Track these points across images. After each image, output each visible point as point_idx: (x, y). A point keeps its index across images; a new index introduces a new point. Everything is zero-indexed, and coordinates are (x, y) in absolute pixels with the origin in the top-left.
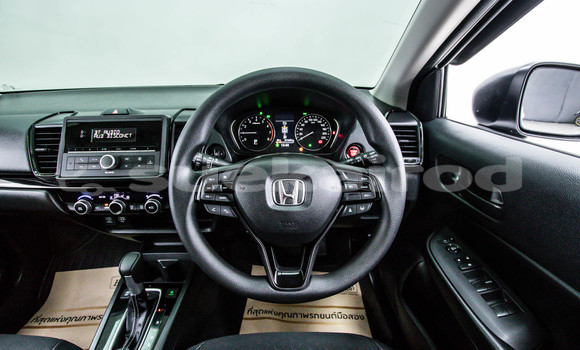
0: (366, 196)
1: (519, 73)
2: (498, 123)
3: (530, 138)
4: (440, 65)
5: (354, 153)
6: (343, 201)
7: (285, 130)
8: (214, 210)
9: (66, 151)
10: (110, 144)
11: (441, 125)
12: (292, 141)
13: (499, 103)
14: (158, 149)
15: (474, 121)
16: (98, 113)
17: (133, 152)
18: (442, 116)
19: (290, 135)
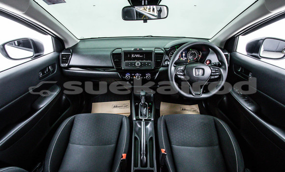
0: (217, 74)
1: (262, 39)
2: (253, 54)
3: (262, 59)
4: (237, 36)
5: (208, 63)
6: (211, 75)
7: (184, 55)
8: (179, 76)
9: (124, 61)
10: (138, 59)
11: (235, 54)
12: (186, 58)
13: (254, 48)
14: (152, 61)
15: (246, 53)
16: (133, 49)
17: (144, 61)
18: (236, 51)
19: (186, 56)
